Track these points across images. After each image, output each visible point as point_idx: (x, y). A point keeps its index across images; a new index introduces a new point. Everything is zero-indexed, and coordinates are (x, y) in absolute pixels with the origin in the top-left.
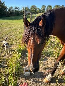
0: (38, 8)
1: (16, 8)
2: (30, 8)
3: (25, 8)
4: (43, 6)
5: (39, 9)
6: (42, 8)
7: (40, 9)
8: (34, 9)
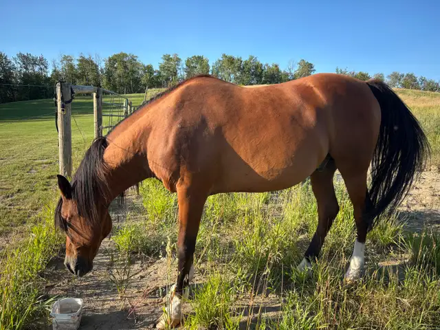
0: (146, 65)
1: (26, 60)
2: (102, 65)
3: (76, 63)
4: (168, 59)
5: (149, 69)
6: (162, 68)
7: (156, 68)
8: (125, 67)
